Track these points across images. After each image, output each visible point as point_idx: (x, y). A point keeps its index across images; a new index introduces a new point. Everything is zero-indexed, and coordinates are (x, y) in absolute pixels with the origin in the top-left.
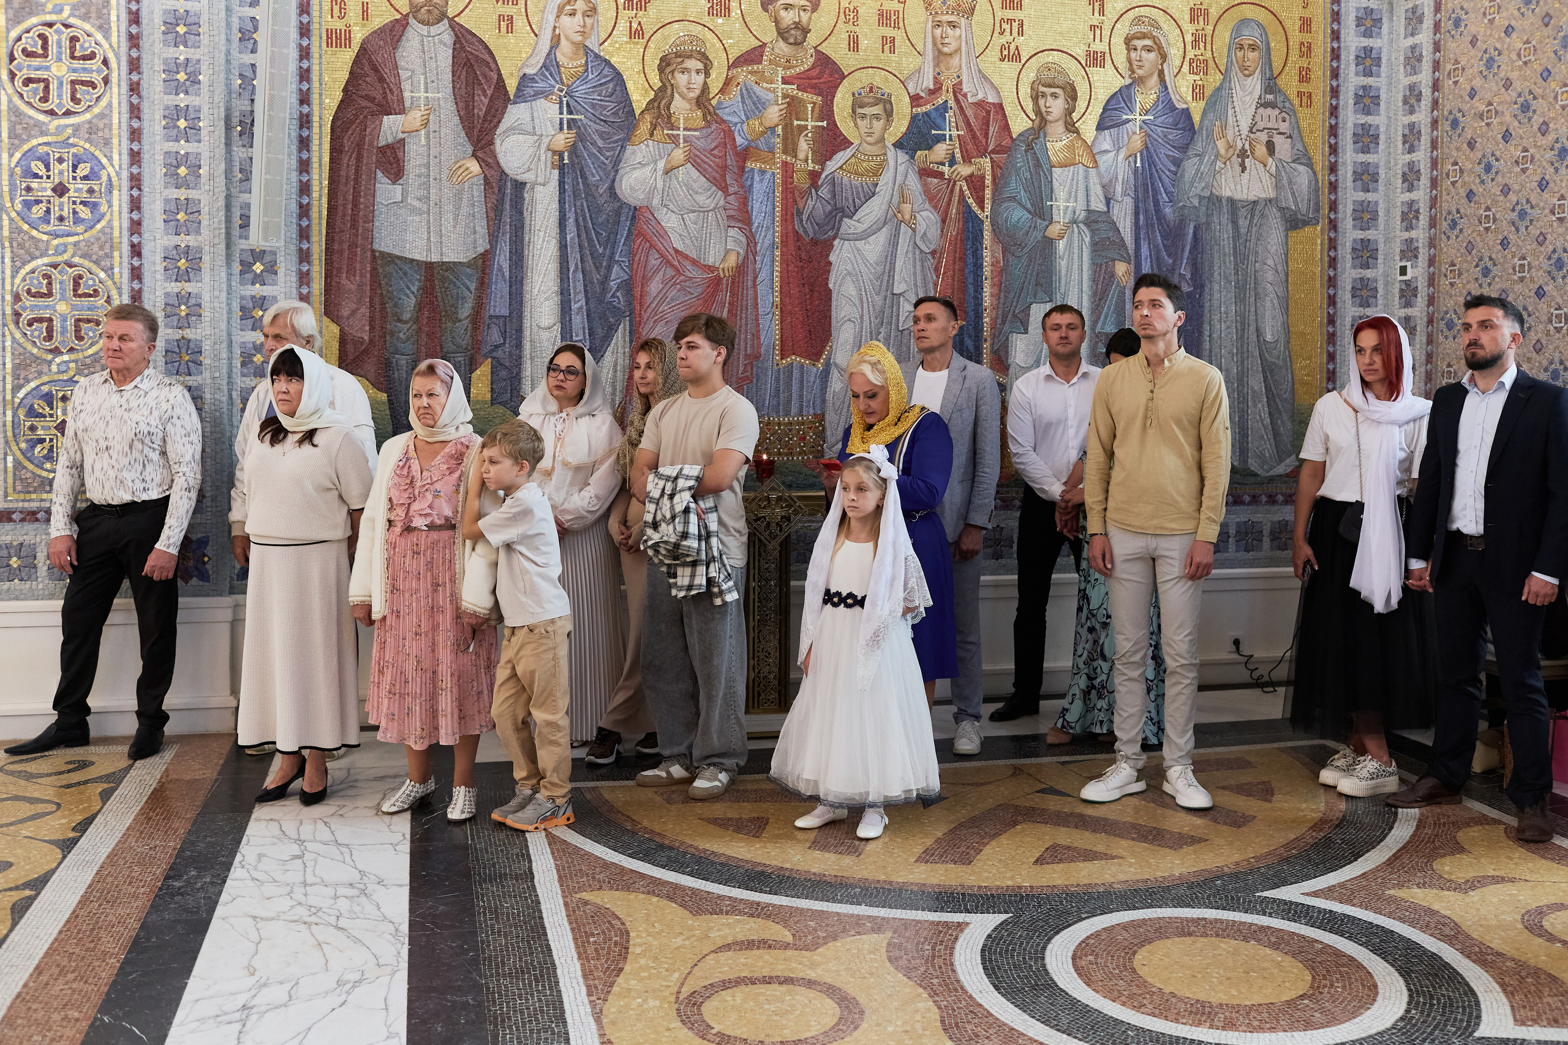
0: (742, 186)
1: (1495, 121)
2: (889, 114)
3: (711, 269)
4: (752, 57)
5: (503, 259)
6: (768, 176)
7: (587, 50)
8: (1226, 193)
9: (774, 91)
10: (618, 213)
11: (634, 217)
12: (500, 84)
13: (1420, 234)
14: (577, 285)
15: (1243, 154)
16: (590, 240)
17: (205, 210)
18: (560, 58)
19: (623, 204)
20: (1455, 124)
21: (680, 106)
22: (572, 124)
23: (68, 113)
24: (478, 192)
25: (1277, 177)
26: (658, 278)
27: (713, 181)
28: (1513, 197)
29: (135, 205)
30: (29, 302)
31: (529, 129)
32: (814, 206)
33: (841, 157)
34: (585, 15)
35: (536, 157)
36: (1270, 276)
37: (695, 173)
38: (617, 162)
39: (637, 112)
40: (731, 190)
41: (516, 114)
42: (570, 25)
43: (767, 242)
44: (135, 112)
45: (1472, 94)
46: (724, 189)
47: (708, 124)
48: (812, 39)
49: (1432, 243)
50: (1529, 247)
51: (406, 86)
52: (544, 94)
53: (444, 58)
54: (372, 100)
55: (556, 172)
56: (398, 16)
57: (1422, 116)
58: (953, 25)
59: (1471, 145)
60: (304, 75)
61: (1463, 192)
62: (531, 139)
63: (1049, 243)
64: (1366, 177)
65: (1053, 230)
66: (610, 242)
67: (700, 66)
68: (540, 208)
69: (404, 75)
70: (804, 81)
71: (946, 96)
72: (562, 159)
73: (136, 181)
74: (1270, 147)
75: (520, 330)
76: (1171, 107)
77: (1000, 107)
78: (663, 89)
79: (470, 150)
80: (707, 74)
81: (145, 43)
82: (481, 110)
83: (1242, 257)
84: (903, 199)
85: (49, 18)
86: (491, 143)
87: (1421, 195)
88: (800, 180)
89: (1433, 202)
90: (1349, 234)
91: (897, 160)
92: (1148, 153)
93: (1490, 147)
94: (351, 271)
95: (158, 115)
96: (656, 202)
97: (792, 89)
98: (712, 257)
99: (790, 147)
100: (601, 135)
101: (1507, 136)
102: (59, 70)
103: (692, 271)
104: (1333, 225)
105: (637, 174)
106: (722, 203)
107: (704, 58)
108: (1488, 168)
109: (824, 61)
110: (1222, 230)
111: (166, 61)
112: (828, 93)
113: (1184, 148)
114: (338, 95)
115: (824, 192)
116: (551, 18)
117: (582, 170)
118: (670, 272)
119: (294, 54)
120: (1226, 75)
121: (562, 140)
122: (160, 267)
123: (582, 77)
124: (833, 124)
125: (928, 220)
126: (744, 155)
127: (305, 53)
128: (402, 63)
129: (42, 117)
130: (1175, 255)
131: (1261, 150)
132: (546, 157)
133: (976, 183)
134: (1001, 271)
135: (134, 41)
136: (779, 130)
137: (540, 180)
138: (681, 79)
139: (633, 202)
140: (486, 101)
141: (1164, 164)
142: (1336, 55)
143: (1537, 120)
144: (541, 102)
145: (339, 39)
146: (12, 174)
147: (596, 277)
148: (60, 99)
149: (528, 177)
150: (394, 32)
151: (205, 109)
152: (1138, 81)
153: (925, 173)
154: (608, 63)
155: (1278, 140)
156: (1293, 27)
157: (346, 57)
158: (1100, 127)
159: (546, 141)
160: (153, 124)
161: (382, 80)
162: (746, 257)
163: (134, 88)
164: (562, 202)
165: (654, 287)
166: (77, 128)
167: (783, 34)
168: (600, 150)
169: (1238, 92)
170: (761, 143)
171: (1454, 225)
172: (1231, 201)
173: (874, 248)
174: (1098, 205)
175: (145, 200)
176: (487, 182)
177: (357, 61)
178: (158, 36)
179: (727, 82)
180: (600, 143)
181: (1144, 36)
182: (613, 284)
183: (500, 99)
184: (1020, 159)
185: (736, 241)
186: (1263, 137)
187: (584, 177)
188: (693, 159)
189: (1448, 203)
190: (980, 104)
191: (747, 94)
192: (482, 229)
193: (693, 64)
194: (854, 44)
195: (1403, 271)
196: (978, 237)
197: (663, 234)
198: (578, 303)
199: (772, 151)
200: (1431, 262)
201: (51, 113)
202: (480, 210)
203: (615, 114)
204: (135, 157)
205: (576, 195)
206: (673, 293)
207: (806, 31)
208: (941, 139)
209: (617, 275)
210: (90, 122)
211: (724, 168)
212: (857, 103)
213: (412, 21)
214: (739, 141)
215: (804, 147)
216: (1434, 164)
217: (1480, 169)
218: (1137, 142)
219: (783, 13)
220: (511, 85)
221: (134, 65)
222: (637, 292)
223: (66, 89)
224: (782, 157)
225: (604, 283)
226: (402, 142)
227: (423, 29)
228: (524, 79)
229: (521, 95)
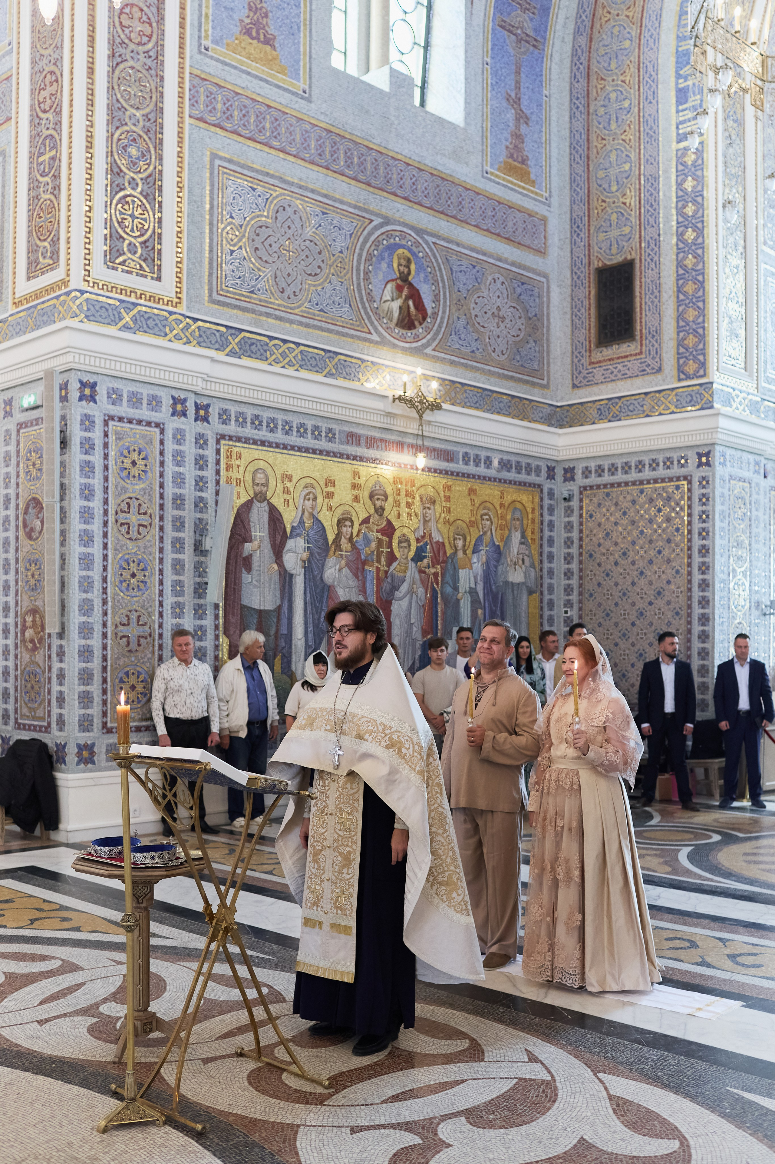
0: (363, 577)
1: (611, 558)
2: (409, 546)
4: (366, 521)
5: (285, 609)
6: (371, 573)
7: (314, 516)
8: (510, 580)
9: (373, 536)
10: (323, 589)
11: (328, 589)
12: (284, 529)
13: (574, 597)
14: (310, 621)
15: (515, 564)
16: (314, 601)
17: (186, 585)
18: (304, 519)
19: (324, 584)
20: (591, 556)
21: (343, 541)
22: (308, 548)
23: (136, 539)
24: (276, 577)
25: (525, 573)
28: (620, 587)
29: (161, 583)
30: (121, 628)
31: (294, 550)
32: (386, 586)
33: (395, 564)
34: (313, 500)
35: (296, 563)
36: (523, 614)
37: (348, 571)
38: (323, 565)
39: (330, 544)
40: (360, 578)
41: (290, 544)
42: (309, 504)
44: (161, 539)
45: (599, 545)
46: (357, 577)
47: (353, 550)
48: (386, 514)
49: (580, 602)
50: (627, 607)
51: (253, 530)
52: (298, 535)
53: (266, 517)
54: (240, 535)
55: (303, 571)
56: (250, 499)
57: (574, 550)
58: (429, 508)
59: (599, 565)
61: (595, 583)
62: (294, 555)
63: (458, 601)
64: (551, 572)
65: (460, 595)
66: (321, 601)
67: (350, 524)
68: (298, 586)
69: (252, 524)
70: (383, 531)
71: (427, 539)
72: (304, 564)
73: (161, 572)
74: (523, 560)
75: (291, 640)
76: (494, 544)
77: (443, 544)
78: (338, 534)
79: (274, 559)
80: (352, 527)
81: (165, 508)
82: (278, 542)
83: (515, 606)
84: (414, 583)
85: (131, 495)
86: (281, 556)
87: (574, 582)
88: (382, 575)
89: (581, 586)
90: (547, 597)
91: (411, 565)
92: (487, 563)
93: (609, 567)
94: (233, 614)
95: (170, 541)
96: (336, 584)
97: (379, 535)
99: (379, 561)
100: (319, 554)
101: (616, 564)
102: (133, 518)
104: (542, 593)
105: (329, 571)
107: (352, 521)
108: (608, 575)
109: (389, 522)
110: (509, 597)
111: (173, 516)
112: (390, 536)
113: (498, 561)
115: (389, 580)
116: (301, 501)
117: (311, 569)
120: (510, 530)
121: (305, 555)
122: (170, 612)
123: (312, 528)
124: (392, 550)
125: (421, 591)
126: (364, 563)
128: (251, 520)
129: (126, 541)
130: (496, 606)
131: (520, 562)
132: (300, 563)
133: (436, 575)
134: (444, 613)
135: (162, 507)
136: (375, 553)
137: (298, 573)
138: (344, 529)
139: (328, 584)
140: (280, 538)
141: (493, 569)
142: (542, 523)
143: (630, 560)
144: (298, 539)
147: (316, 617)
148: (134, 534)
149: (293, 572)
150: (247, 506)
151: (187, 539)
152: (485, 533)
153: (421, 572)
154: (320, 522)
155: (526, 558)
156: (529, 510)
158: (474, 552)
159: (300, 556)
160: (168, 546)
161: (243, 526)
163: (161, 528)
164: (305, 583)
166: (139, 547)
167: (376, 510)
168: (317, 560)
169: (513, 538)
170: (369, 558)
171: (591, 595)
172: (512, 583)
173: (405, 603)
174: (473, 586)
175: (165, 580)
176: (280, 574)
177: (236, 518)
178: (170, 505)
179: (359, 531)
180: (318, 557)
181: (486, 514)
182: (322, 620)
183: (285, 537)
184: (449, 566)
186: (521, 556)
187: (312, 571)
188: (347, 565)
189: (589, 586)
190: (438, 542)
191: (366, 537)
192: (278, 596)
193: (348, 523)
194: (399, 515)
195: (566, 612)
196: (437, 598)
197: (338, 598)
198: (310, 629)
199: (373, 562)
200: (580, 609)
201: (130, 539)
202: (278, 586)
203: (323, 544)
204: (161, 561)
205: (309, 580)
207: (384, 510)
208: (425, 557)
210: (144, 544)
211: (358, 569)
212: (400, 542)
213: (255, 501)
214: (362, 557)
215: (383, 560)
216: (581, 570)
217: (603, 575)
218: (484, 559)
219: (375, 502)
220: (288, 530)
221: (161, 518)
223: (136, 528)
224: (376, 564)
225: (319, 619)
226: (251, 555)
227: (258, 504)
228: (293, 528)
229: (292, 536)
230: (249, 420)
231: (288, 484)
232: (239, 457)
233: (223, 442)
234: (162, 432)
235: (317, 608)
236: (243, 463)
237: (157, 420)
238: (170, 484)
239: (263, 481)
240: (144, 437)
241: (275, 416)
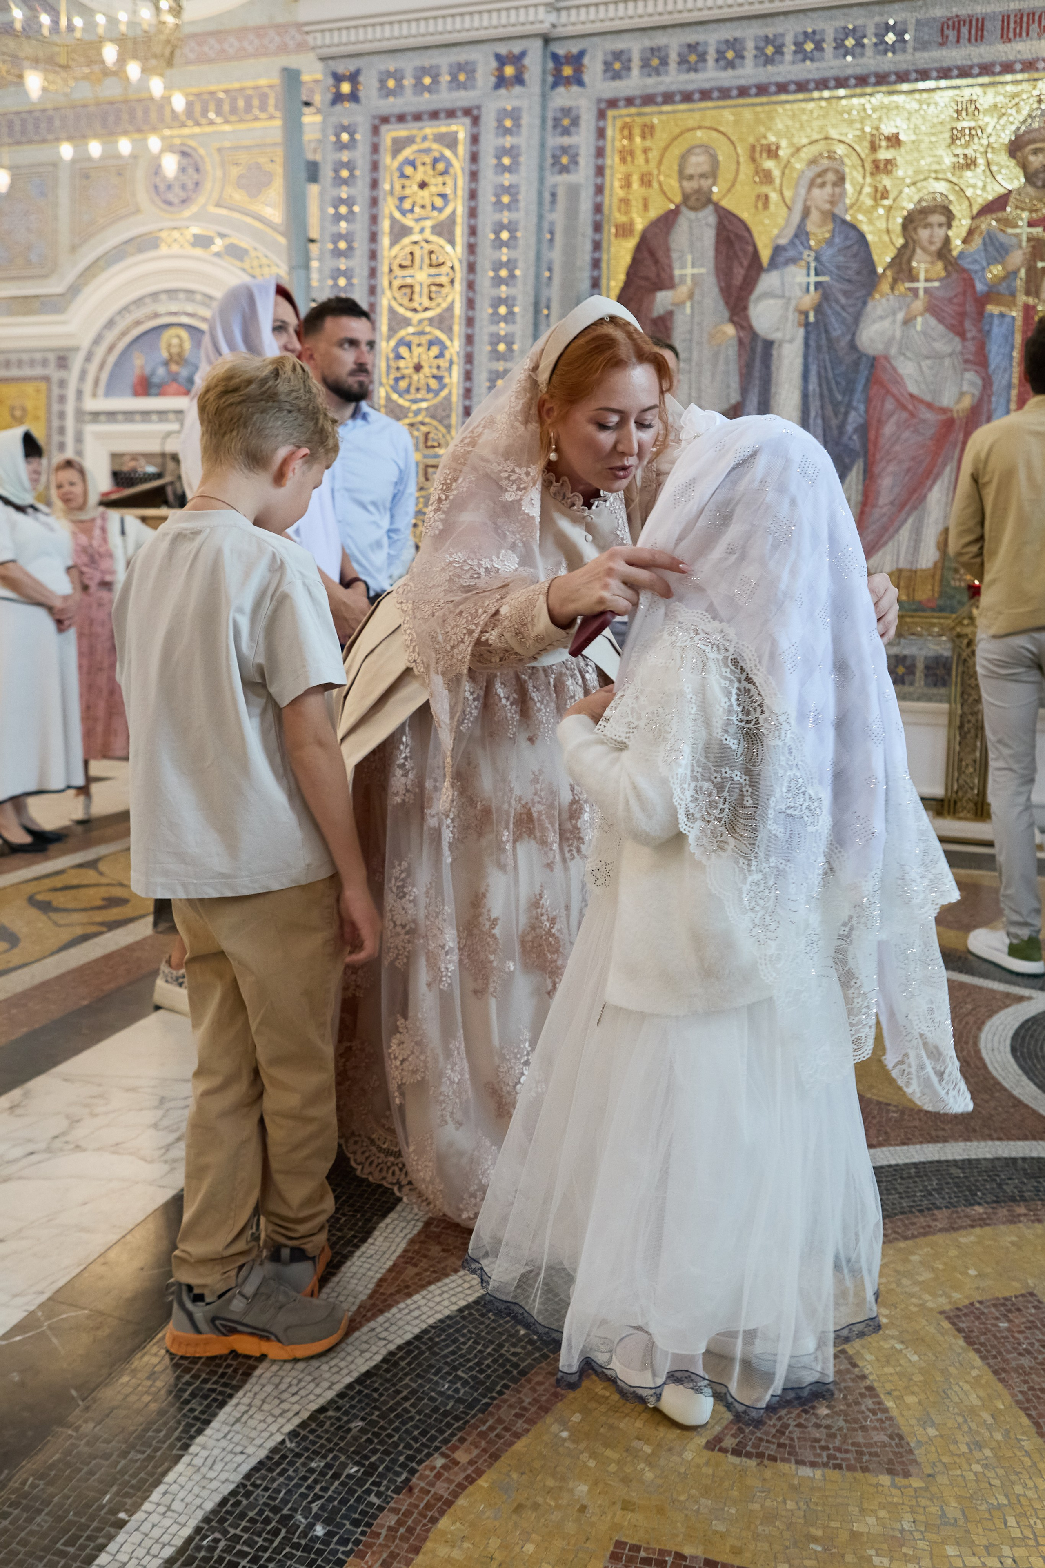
0: (980, 331)
3: (944, 410)
4: (997, 206)
6: (1008, 320)
7: (834, 217)
9: (1017, 236)
10: (856, 363)
11: (872, 366)
12: (756, 255)
16: (830, 390)
18: (810, 227)
19: (861, 355)
21: (922, 259)
22: (818, 285)
23: (426, 309)
24: (732, 351)
26: (893, 420)
27: (951, 328)
29: (468, 376)
31: (779, 292)
34: (835, 184)
35: (785, 317)
37: (933, 322)
38: (859, 316)
39: (880, 270)
40: (969, 335)
41: (768, 281)
42: (820, 196)
43: (1004, 382)
46: (962, 333)
47: (949, 275)
51: (676, 265)
52: (794, 261)
53: (708, 237)
54: (647, 279)
55: (801, 332)
56: (672, 207)
60: (596, 264)
62: (780, 302)
66: (849, 390)
67: (942, 219)
68: (786, 362)
69: (675, 255)
72: (807, 317)
73: (469, 358)
78: (905, 246)
79: (727, 314)
80: (949, 226)
81: (479, 250)
82: (738, 280)
85: (416, 237)
86: (745, 308)
95: (486, 304)
96: (893, 351)
97: (1038, 231)
98: (947, 400)
99: (1031, 290)
100: (845, 293)
102: (421, 276)
103: (926, 414)
105: (876, 327)
106: (959, 348)
107: (947, 212)
114: (622, 277)
116: (803, 191)
117: (825, 326)
118: (904, 415)
119: (589, 246)
121: (809, 300)
123: (830, 242)
126: (982, 301)
127: (597, 246)
128: (673, 246)
129: (409, 314)
132: (795, 317)
135: (472, 248)
136: (1023, 273)
137: (788, 337)
138: (924, 234)
139: (871, 352)
140: (742, 272)
144: (792, 269)
145: (624, 230)
146: (388, 359)
147: (834, 422)
148: (421, 299)
149: (775, 336)
150: (668, 220)
151: (520, 298)
154: (853, 227)
157: (631, 244)
159: (793, 302)
160: (483, 312)
161: (656, 262)
162: (981, 399)
164: (806, 357)
165: (888, 429)
166: (431, 321)
167: (1031, 178)
168: (843, 307)
170: (1003, 288)
176: (740, 342)
177: (638, 248)
178: (488, 243)
179: (971, 232)
180: (843, 300)
182: (850, 428)
183: (755, 268)
185: (973, 384)
187: (827, 331)
188: (932, 309)
191: (990, 240)
192: (733, 383)
193: (938, 219)
197: (898, 380)
199: (1013, 295)
201: (415, 310)
202: (734, 368)
203: (858, 273)
204: (469, 340)
205: (819, 348)
206: (906, 434)
209: (854, 419)
210: (440, 315)
211: (962, 315)
213: (684, 209)
214: (980, 287)
219: (1032, 158)
220: (765, 255)
221: (471, 268)
222: (872, 435)
223: (425, 291)
224: (1022, 299)
225: (841, 427)
226: (671, 313)
227: (692, 215)
228: (777, 250)
229: (774, 264)
230: (673, 57)
231: (769, 164)
232: (648, 131)
233: (610, 113)
234: (476, 121)
235: (835, 405)
236: (656, 144)
237: (466, 104)
238: (489, 208)
239: (706, 168)
240: (439, 138)
241: (738, 34)
